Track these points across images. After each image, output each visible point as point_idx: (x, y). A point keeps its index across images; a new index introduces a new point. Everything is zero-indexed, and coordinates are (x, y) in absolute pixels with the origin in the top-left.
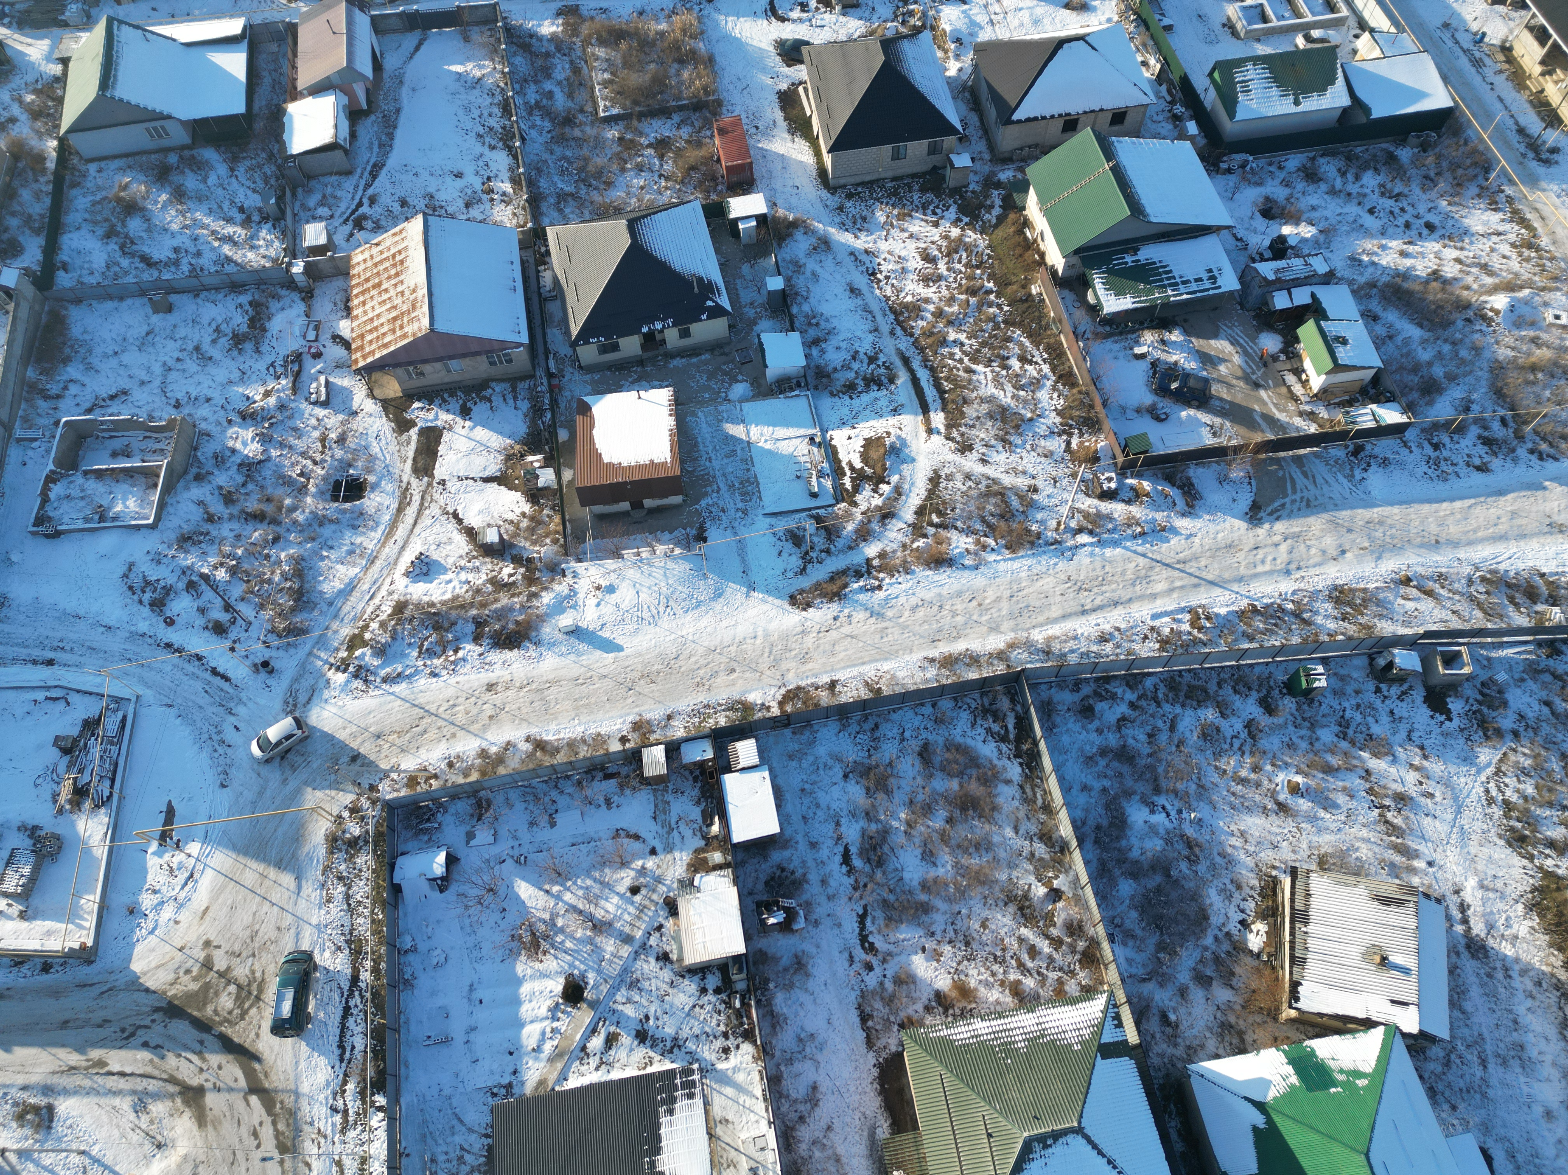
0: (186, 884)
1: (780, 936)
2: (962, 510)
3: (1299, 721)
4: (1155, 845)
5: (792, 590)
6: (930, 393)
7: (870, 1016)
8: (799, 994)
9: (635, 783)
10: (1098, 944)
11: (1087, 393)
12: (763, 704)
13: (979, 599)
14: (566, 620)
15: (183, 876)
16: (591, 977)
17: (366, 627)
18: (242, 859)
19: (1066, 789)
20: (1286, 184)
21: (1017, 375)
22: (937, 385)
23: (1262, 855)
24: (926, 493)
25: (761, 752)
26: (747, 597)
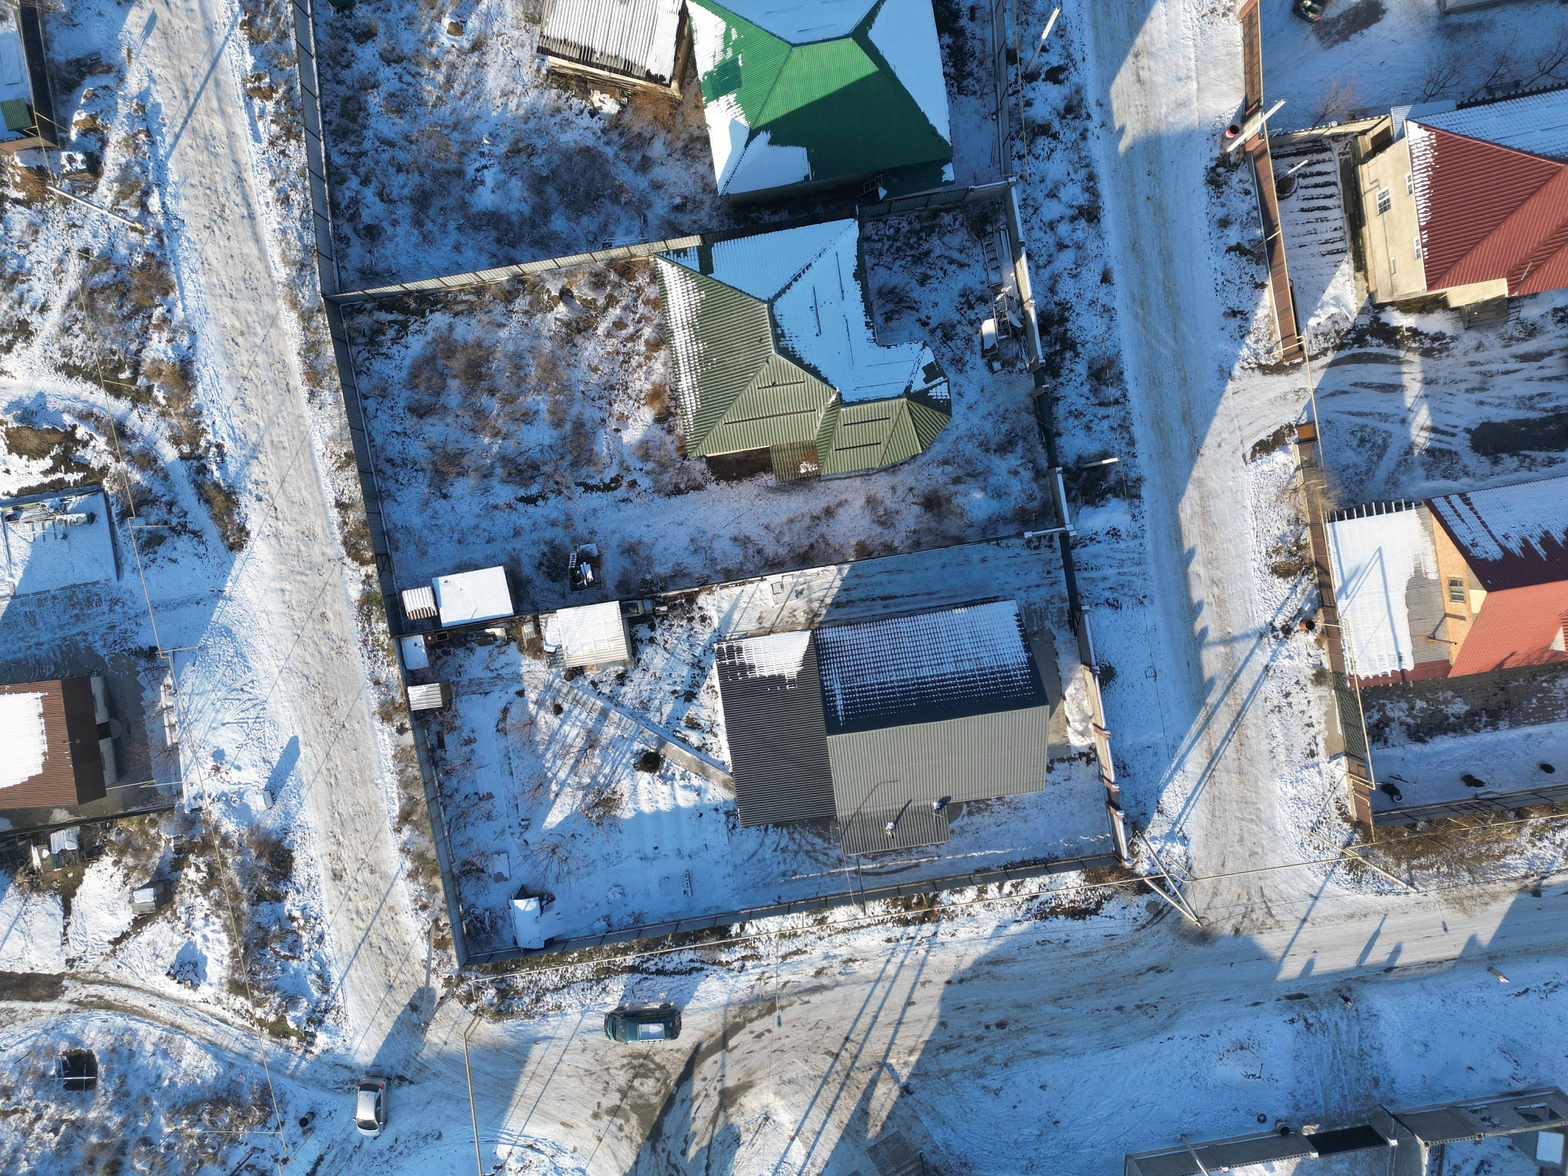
0: (538, 1150)
1: (604, 568)
2: (113, 341)
4: (516, 186)
5: (222, 547)
7: (676, 485)
8: (656, 552)
9: (448, 715)
10: (612, 260)
12: (364, 582)
14: (257, 803)
15: (531, 1155)
16: (637, 746)
17: (261, 1022)
18: (514, 1102)
19: (458, 269)
23: (526, 79)
24: (90, 383)
25: (417, 584)
26: (230, 599)
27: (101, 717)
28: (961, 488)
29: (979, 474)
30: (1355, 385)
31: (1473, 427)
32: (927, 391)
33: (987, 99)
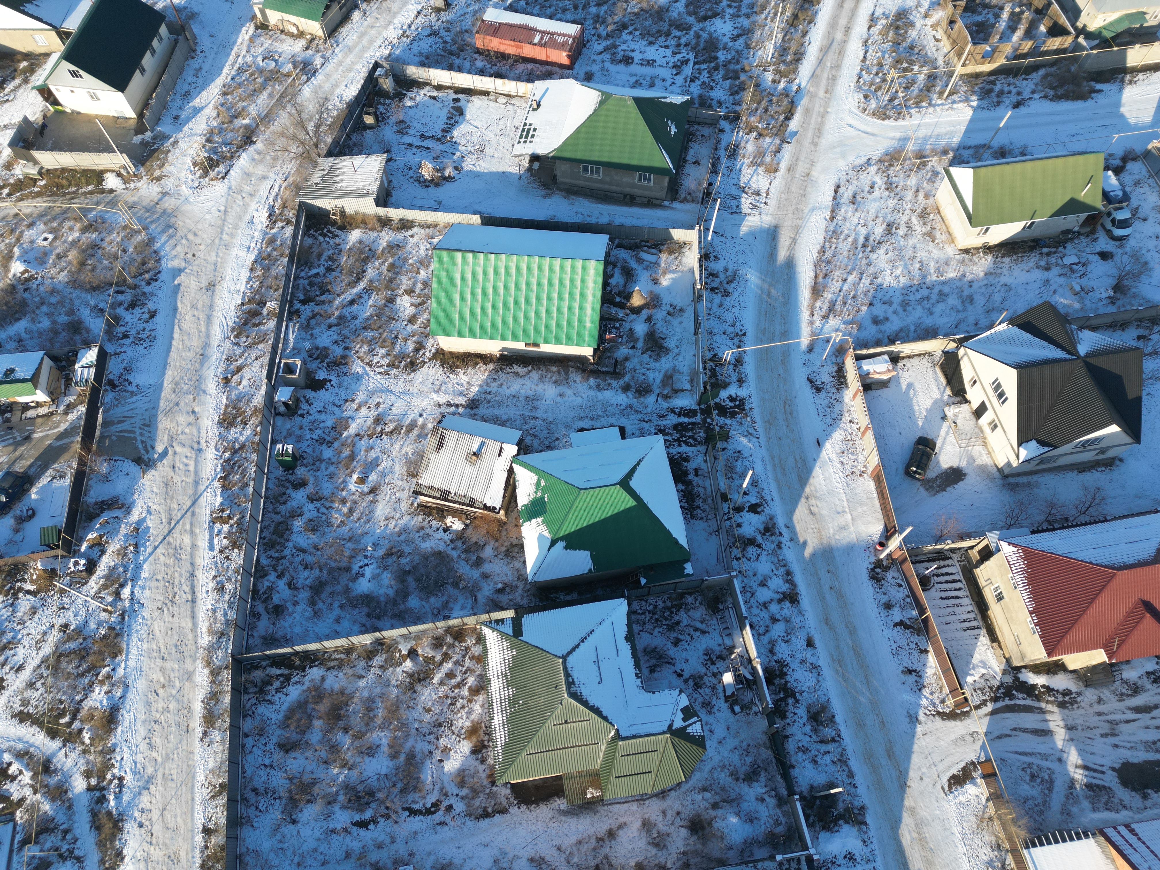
2: (64, 693)
3: (314, 467)
4: (387, 578)
7: (485, 809)
10: (449, 627)
13: (157, 686)
19: (336, 635)
23: (403, 509)
24: (35, 727)
28: (719, 812)
29: (733, 801)
30: (1015, 729)
31: (1117, 766)
32: (685, 728)
33: (710, 523)
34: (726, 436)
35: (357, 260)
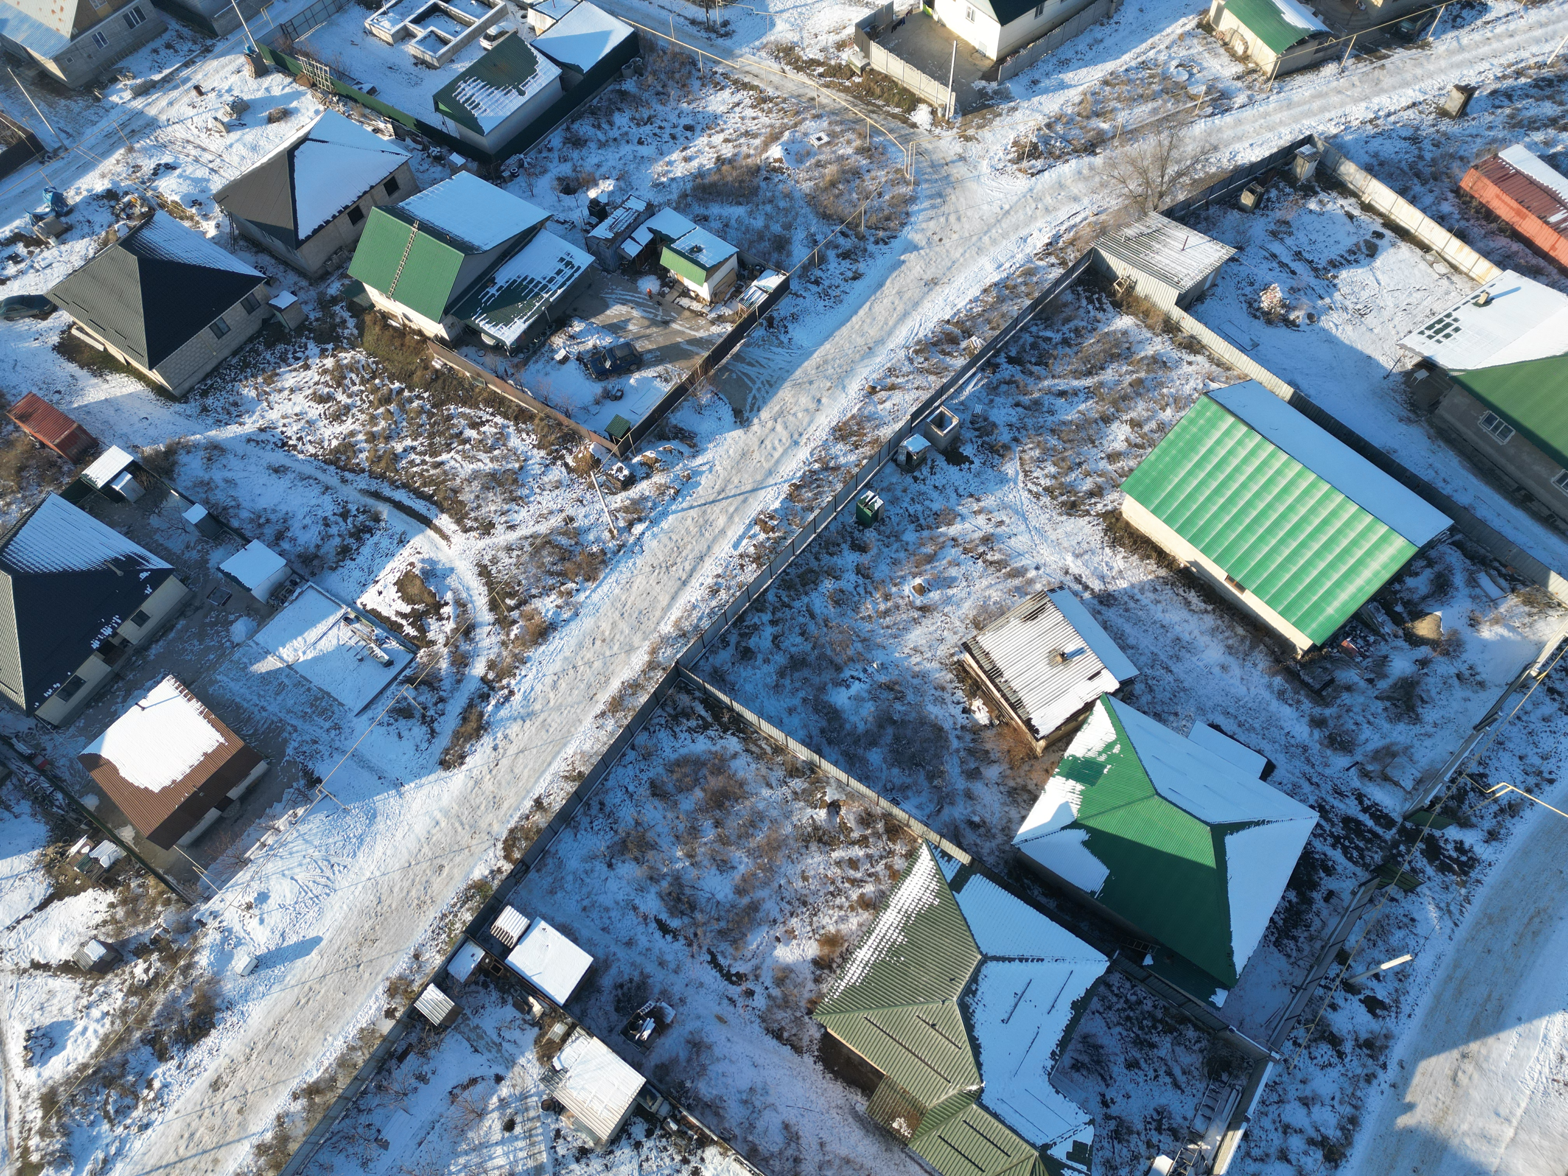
1: (663, 1040)
2: (527, 578)
3: (886, 541)
4: (869, 709)
5: (437, 757)
6: (420, 506)
7: (782, 1029)
9: (433, 1038)
10: (890, 814)
11: (548, 416)
12: (492, 872)
13: (599, 637)
14: (241, 961)
19: (778, 723)
20: (564, 159)
21: (481, 441)
22: (421, 496)
23: (939, 653)
24: (486, 588)
25: (523, 911)
26: (401, 795)
27: (234, 793)
33: (1296, 971)
34: (1410, 886)
35: (1104, 351)
